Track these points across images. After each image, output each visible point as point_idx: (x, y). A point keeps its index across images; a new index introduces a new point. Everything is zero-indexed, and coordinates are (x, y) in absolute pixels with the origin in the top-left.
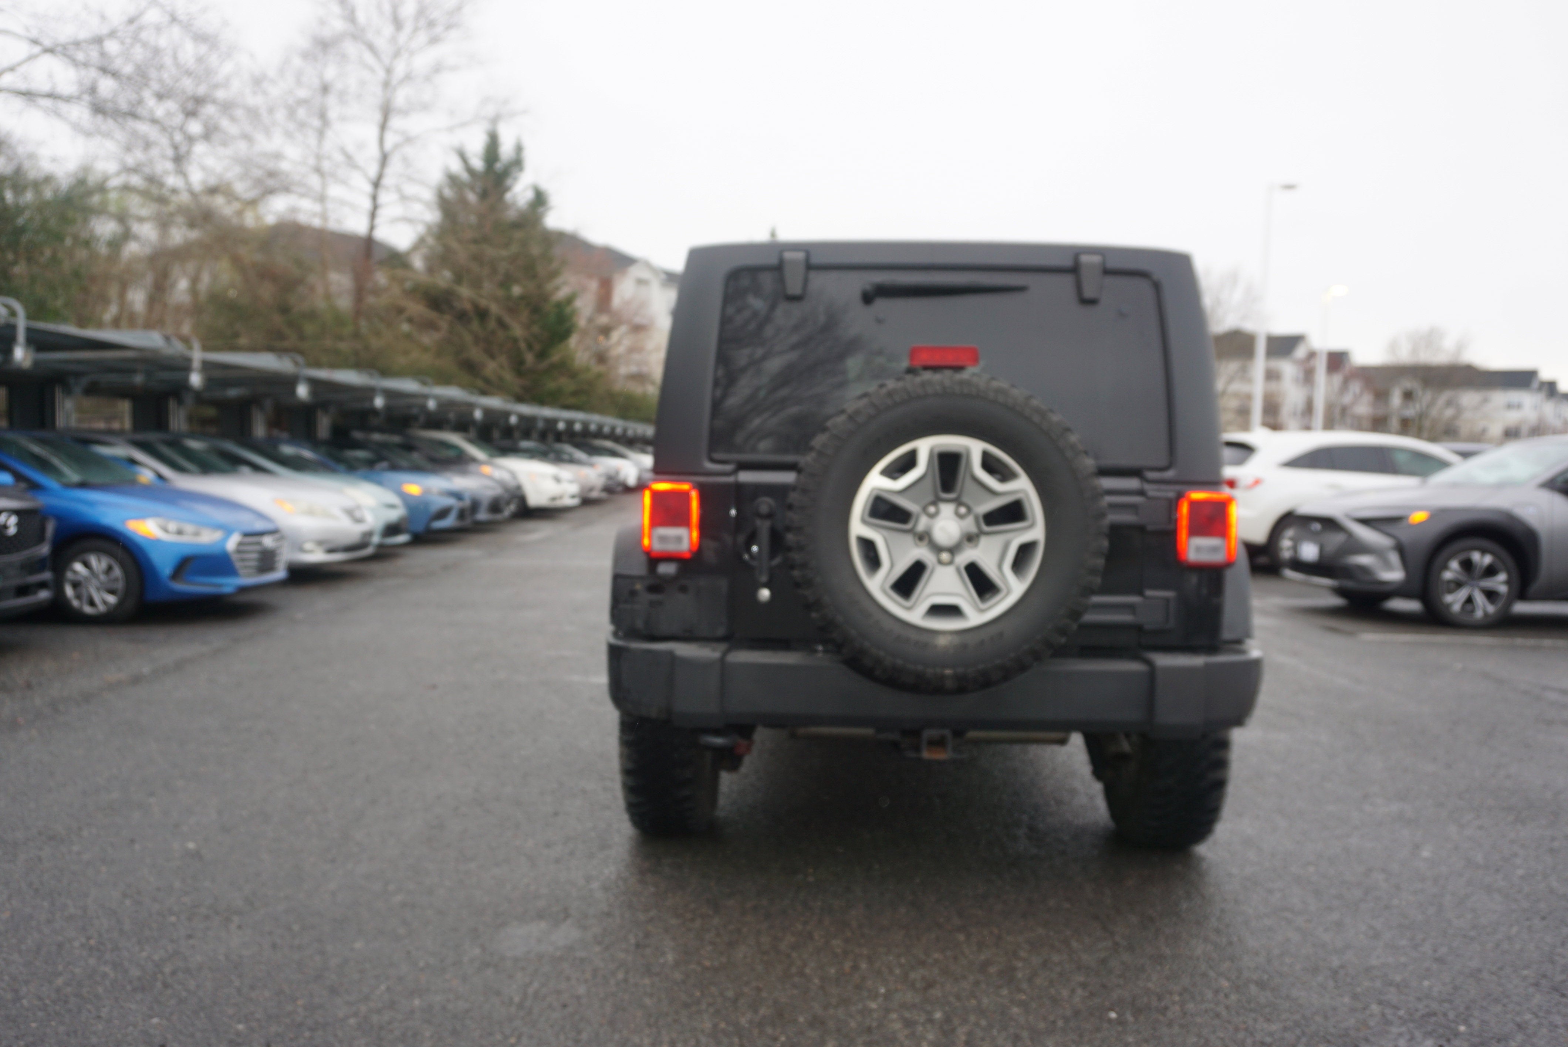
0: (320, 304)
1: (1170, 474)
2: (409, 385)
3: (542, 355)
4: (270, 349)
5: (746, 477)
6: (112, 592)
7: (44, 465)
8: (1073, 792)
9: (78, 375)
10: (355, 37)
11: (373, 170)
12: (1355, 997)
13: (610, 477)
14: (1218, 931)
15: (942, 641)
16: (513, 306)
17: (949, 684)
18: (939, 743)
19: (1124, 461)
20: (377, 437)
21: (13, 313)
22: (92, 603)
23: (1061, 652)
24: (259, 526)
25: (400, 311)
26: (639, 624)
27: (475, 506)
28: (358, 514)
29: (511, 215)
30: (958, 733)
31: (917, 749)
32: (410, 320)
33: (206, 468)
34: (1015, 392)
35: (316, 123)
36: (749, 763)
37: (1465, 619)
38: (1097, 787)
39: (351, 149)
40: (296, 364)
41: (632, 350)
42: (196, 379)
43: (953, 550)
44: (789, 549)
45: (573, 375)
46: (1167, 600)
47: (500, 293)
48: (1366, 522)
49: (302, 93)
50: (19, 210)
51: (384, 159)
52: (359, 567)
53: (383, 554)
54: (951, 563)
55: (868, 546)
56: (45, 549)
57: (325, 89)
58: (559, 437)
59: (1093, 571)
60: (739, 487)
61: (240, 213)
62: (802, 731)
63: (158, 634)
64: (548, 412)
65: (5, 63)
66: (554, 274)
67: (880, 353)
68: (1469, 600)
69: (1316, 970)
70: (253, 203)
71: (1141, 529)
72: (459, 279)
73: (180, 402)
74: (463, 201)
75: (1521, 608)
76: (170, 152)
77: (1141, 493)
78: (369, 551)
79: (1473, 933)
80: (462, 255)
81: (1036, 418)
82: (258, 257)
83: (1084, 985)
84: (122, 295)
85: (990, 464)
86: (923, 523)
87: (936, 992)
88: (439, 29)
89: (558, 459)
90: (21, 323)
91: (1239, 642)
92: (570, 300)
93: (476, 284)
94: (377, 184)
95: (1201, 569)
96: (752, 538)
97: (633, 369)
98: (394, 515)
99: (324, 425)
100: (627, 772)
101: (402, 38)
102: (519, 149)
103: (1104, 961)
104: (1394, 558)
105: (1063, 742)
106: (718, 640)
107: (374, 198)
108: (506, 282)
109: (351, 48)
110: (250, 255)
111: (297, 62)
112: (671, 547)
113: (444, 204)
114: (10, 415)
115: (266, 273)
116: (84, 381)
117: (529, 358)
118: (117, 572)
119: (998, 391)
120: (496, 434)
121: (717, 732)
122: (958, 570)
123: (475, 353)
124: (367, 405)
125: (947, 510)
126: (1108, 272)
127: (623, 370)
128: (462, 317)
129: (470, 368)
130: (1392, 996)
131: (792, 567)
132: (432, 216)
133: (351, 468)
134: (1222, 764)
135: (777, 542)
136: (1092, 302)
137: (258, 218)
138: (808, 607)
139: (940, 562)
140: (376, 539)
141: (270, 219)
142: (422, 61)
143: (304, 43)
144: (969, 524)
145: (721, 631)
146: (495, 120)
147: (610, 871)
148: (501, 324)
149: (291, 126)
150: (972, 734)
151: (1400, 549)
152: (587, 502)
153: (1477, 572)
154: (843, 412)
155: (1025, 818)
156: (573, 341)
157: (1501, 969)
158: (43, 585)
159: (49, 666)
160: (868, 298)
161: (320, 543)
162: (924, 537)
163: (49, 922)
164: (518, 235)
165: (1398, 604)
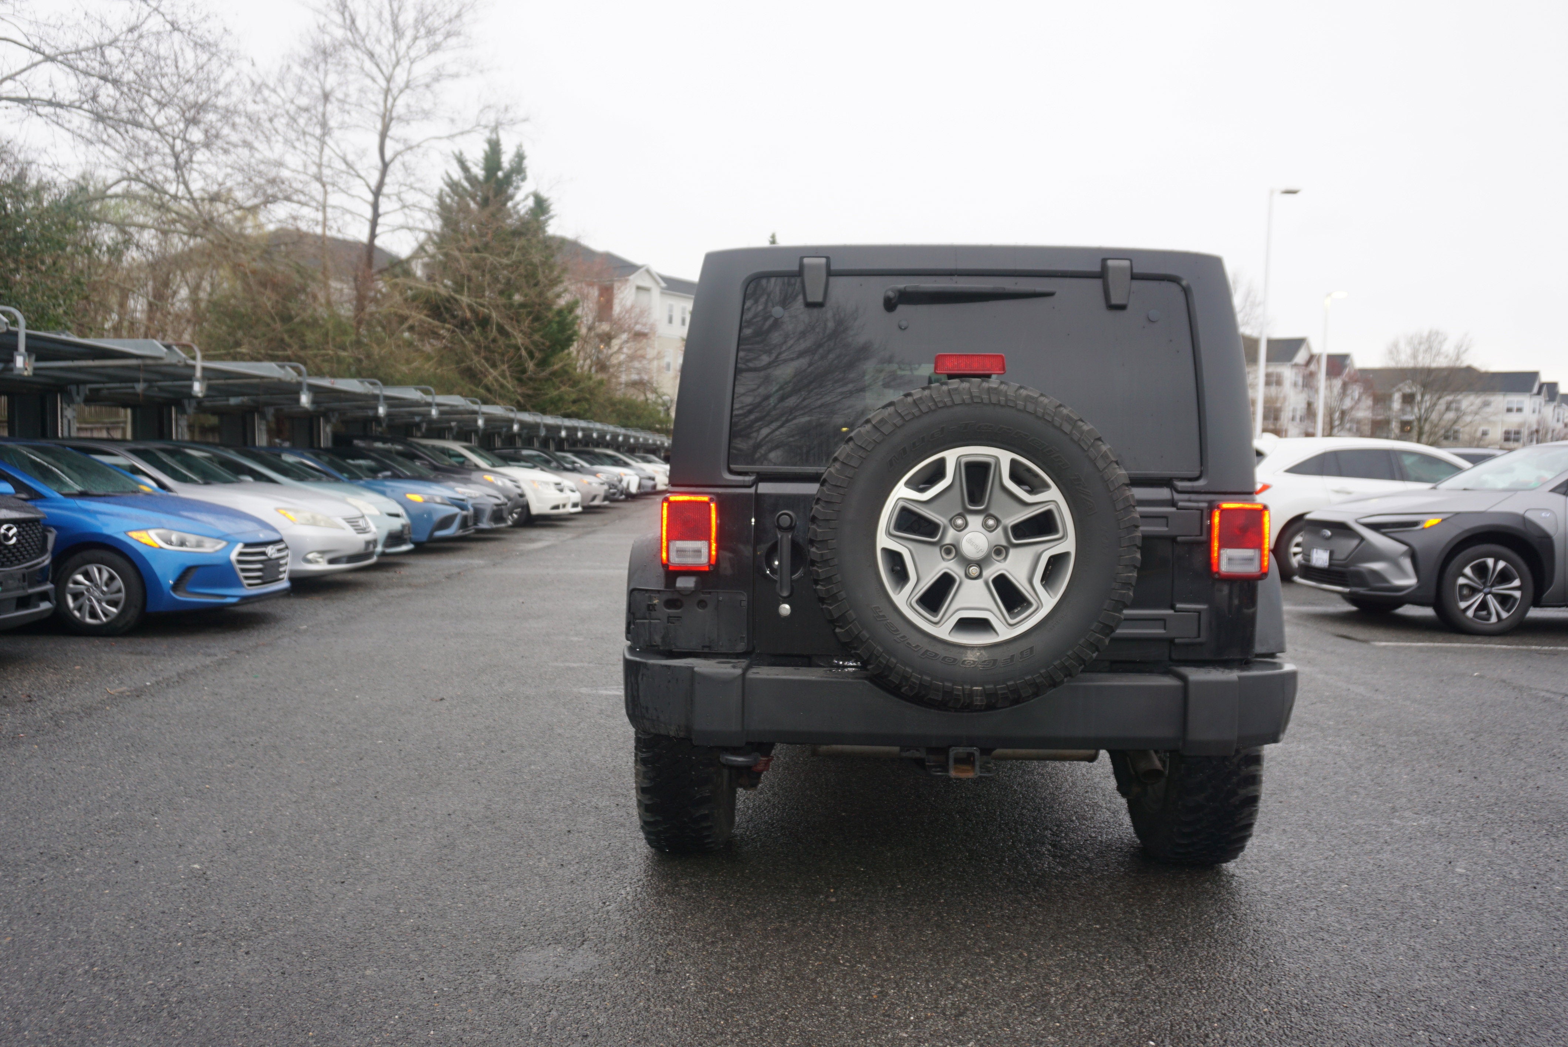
0: (322, 312)
1: (1201, 483)
2: (412, 394)
3: (543, 363)
4: (272, 358)
5: (765, 488)
6: (114, 604)
7: (45, 474)
8: (1095, 806)
9: (78, 383)
10: (355, 46)
11: (374, 179)
12: (1400, 1022)
13: (612, 486)
14: (1253, 952)
15: (971, 657)
16: (515, 314)
17: (978, 701)
18: (967, 761)
19: (1154, 472)
20: (379, 445)
21: (15, 322)
22: (93, 614)
23: (1092, 667)
24: (263, 536)
25: (403, 319)
26: (658, 639)
27: (478, 513)
28: (361, 523)
29: (511, 222)
30: (986, 751)
31: (945, 768)
32: (411, 329)
33: (208, 478)
34: (1045, 400)
35: (318, 131)
36: (767, 778)
37: (1480, 624)
38: (1122, 802)
39: (350, 158)
40: (300, 373)
41: (632, 358)
42: (198, 388)
43: (981, 563)
44: (813, 563)
45: (575, 383)
46: (1199, 612)
47: (502, 301)
48: (1376, 527)
49: (303, 101)
50: (20, 217)
51: (385, 166)
52: (362, 577)
53: (386, 564)
54: (979, 576)
55: (895, 559)
56: (46, 560)
57: (326, 97)
58: (560, 445)
59: (1126, 584)
60: (759, 498)
61: (240, 220)
62: (824, 748)
63: (161, 645)
64: (549, 420)
65: (6, 72)
66: (554, 282)
67: (890, 361)
68: (1483, 605)
69: (1358, 994)
70: (253, 210)
71: (1173, 539)
72: (459, 287)
73: (182, 410)
74: (465, 209)
75: (1534, 613)
76: (171, 160)
77: (1173, 503)
78: (374, 560)
79: (1515, 954)
80: (463, 265)
81: (1067, 428)
82: (259, 265)
83: (1120, 1012)
84: (122, 305)
85: (1018, 474)
86: (951, 535)
87: (968, 1020)
88: (439, 38)
89: (562, 468)
90: (22, 332)
91: (1272, 655)
92: (571, 307)
93: (478, 291)
94: (377, 193)
95: (1231, 580)
96: (772, 552)
97: (635, 377)
98: (396, 524)
99: (326, 433)
100: (642, 791)
101: (402, 46)
102: (520, 157)
103: (1139, 986)
104: (1407, 563)
105: (1092, 759)
106: (738, 656)
107: (375, 206)
108: (506, 292)
109: (351, 55)
110: (251, 263)
111: (297, 70)
112: (690, 561)
113: (445, 211)
114: (10, 424)
115: (267, 282)
116: (85, 389)
117: (531, 366)
118: (119, 582)
119: (1028, 398)
120: (498, 443)
121: (736, 751)
122: (987, 584)
123: (477, 362)
124: (370, 413)
125: (975, 522)
126: (1134, 277)
127: (624, 378)
128: (463, 324)
129: (471, 375)
130: (1438, 1020)
131: (816, 582)
132: (435, 224)
133: (353, 477)
134: (1254, 780)
135: (798, 554)
136: (1122, 308)
137: (260, 226)
138: (833, 622)
139: (968, 576)
140: (379, 549)
141: (271, 227)
142: (422, 70)
143: (305, 52)
144: (998, 537)
145: (741, 647)
146: (495, 129)
147: (627, 892)
148: (501, 330)
149: (292, 135)
150: (999, 751)
151: (1413, 556)
152: (589, 510)
153: (1492, 577)
154: (868, 421)
155: (1048, 833)
156: (574, 349)
157: (1549, 991)
158: (44, 596)
159: (49, 678)
160: (890, 305)
161: (322, 552)
162: (952, 550)
163: (51, 947)
164: (519, 243)
165: (1409, 610)
